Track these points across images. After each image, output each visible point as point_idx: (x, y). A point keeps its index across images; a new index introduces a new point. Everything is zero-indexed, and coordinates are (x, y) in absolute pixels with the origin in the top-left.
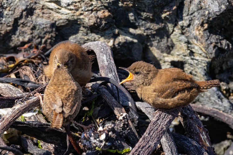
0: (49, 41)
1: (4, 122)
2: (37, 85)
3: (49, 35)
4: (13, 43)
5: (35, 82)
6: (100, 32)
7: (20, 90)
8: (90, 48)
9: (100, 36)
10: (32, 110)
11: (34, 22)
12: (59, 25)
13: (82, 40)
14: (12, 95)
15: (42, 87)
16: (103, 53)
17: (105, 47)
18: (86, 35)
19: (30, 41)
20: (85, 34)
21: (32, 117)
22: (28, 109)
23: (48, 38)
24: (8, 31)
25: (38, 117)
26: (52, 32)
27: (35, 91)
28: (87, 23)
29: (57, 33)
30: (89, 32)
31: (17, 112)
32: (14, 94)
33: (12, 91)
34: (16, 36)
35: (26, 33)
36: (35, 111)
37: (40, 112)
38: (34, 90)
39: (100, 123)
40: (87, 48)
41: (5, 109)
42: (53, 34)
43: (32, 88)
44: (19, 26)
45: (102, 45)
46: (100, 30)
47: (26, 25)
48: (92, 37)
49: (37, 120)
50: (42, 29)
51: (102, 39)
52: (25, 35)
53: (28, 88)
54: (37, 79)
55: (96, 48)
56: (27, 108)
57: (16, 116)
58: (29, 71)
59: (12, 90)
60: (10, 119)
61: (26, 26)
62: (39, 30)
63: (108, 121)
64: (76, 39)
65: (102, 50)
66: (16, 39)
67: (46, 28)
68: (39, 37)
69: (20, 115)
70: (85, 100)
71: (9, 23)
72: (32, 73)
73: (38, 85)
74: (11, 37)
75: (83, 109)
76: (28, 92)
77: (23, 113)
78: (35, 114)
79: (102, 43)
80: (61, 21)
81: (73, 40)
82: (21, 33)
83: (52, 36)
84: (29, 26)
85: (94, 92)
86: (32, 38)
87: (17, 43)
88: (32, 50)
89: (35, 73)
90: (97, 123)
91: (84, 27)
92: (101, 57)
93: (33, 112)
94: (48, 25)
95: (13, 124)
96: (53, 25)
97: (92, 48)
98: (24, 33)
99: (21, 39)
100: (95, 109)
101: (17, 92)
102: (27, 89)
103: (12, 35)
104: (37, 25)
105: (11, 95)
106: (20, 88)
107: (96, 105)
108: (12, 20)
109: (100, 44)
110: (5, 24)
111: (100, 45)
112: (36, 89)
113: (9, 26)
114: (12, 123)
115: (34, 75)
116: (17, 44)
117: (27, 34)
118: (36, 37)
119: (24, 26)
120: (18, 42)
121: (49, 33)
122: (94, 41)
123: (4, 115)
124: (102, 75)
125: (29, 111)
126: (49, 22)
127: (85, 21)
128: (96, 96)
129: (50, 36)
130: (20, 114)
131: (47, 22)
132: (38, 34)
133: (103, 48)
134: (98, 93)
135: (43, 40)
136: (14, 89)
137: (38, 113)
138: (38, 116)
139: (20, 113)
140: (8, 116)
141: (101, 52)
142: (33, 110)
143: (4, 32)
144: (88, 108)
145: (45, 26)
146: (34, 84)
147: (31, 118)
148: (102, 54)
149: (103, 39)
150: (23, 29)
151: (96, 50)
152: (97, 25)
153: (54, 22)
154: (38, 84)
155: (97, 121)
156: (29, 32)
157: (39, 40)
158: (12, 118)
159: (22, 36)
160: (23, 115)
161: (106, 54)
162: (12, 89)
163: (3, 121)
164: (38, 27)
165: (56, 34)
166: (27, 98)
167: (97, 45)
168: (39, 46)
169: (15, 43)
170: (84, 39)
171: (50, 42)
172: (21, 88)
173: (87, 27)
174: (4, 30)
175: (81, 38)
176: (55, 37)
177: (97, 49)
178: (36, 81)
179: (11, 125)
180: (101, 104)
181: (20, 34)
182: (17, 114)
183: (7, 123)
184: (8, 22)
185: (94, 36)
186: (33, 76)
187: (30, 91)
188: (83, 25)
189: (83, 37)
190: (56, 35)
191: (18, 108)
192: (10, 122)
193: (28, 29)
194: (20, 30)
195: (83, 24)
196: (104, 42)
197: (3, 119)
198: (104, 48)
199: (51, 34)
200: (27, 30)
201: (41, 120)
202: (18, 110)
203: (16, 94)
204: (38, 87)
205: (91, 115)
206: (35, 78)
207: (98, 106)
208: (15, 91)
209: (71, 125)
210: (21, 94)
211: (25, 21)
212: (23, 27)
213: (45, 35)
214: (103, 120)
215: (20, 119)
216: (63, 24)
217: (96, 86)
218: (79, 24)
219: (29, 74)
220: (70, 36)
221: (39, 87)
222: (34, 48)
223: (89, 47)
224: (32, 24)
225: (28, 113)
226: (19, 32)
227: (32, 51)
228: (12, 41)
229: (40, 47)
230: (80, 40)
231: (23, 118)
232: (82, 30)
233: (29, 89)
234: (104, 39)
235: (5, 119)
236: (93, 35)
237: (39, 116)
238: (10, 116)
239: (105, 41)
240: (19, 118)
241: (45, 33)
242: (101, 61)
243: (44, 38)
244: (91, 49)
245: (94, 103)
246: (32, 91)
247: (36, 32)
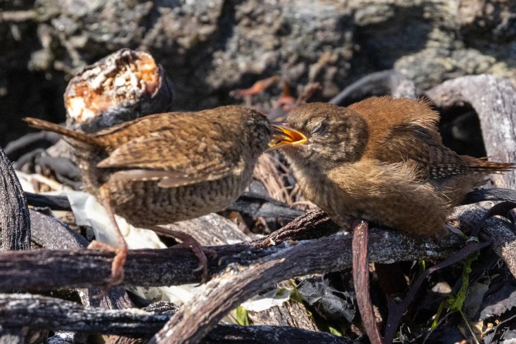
0: (332, 71)
1: (183, 327)
2: (289, 212)
3: (332, 54)
4: (217, 78)
5: (284, 201)
6: (493, 46)
7: (235, 227)
8: (460, 95)
9: (493, 60)
10: (271, 289)
11: (285, 10)
12: (365, 22)
13: (436, 70)
14: (209, 243)
15: (305, 219)
16: (499, 111)
17: (509, 93)
18: (450, 56)
19: (271, 70)
20: (447, 52)
21: (272, 314)
22: (261, 286)
23: (329, 64)
24: (203, 38)
25: (292, 314)
26: (341, 43)
27: (281, 230)
28: (453, 17)
29: (357, 47)
30: (458, 44)
31: (225, 295)
32: (215, 238)
33: (211, 230)
34: (227, 55)
35: (259, 45)
36: (280, 294)
37: (295, 298)
38: (280, 227)
39: (487, 334)
40: (451, 97)
41: (186, 286)
42: (345, 51)
43: (273, 219)
44: (237, 22)
45: (498, 88)
46: (495, 38)
47: (259, 19)
48: (469, 60)
49: (288, 323)
50: (309, 34)
51: (499, 69)
52: (257, 53)
53: (261, 218)
54: (290, 191)
55: (480, 97)
56: (256, 284)
57: (220, 310)
58: (265, 167)
59: (211, 225)
60: (203, 317)
61: (261, 23)
62: (299, 35)
63: (511, 329)
64: (417, 68)
65: (500, 102)
66: (228, 64)
67: (323, 29)
68: (300, 59)
69: (235, 305)
70: (440, 260)
71: (205, 14)
72: (276, 171)
73: (293, 211)
74: (210, 57)
75: (435, 289)
76: (261, 232)
77: (242, 300)
78: (280, 302)
79: (498, 81)
80: (372, 10)
81: (408, 68)
82: (244, 45)
83: (341, 57)
84: (270, 25)
85: (469, 234)
86: (278, 63)
87: (231, 76)
88: (276, 100)
89: (284, 172)
90: (478, 334)
91: (443, 29)
92: (495, 125)
93: (274, 298)
94: (331, 22)
95: (210, 332)
96: (345, 22)
97: (467, 96)
98: (254, 46)
99: (242, 64)
100: (473, 289)
101: (224, 231)
102: (257, 224)
103: (216, 50)
104: (294, 21)
105: (205, 242)
106: (236, 220)
107: (475, 278)
108: (216, 5)
109: (494, 85)
110: (192, 15)
111: (493, 88)
112: (286, 223)
113: (208, 23)
114: (206, 330)
115: (280, 180)
116: (229, 80)
117: (262, 49)
118: (292, 59)
119: (254, 23)
120: (232, 72)
121: (334, 45)
122: (475, 73)
123: (182, 304)
124: (496, 183)
125: (263, 293)
126: (331, 11)
127: (447, 12)
128: (477, 247)
129: (334, 58)
130: (234, 302)
131: (326, 11)
132: (298, 50)
133: (502, 98)
134: (482, 240)
135: (314, 70)
136: (216, 224)
137: (290, 301)
138: (291, 309)
139: (235, 298)
140: (194, 309)
141: (494, 110)
142: (276, 291)
143: (191, 43)
144: (451, 285)
145: (318, 24)
146: (281, 209)
147: (268, 315)
148: (498, 115)
149: (502, 68)
150: (251, 34)
151: (481, 102)
152: (487, 25)
153: (347, 11)
154: (293, 208)
155: (477, 329)
156: (269, 41)
157: (301, 68)
158: (207, 314)
159: (247, 54)
160: (242, 305)
161: (511, 117)
162: (210, 221)
163: (181, 324)
164: (296, 27)
165: (353, 49)
166: (256, 253)
167: (484, 86)
168: (300, 87)
169: (225, 76)
170: (442, 66)
171: (336, 76)
172: (238, 220)
173: (454, 31)
174: (189, 35)
175: (432, 65)
176: (349, 61)
177: (483, 99)
178: (288, 198)
179: (204, 335)
180: (491, 275)
181: (239, 47)
182: (225, 301)
183: (190, 331)
184: (204, 9)
185: (473, 59)
186: (277, 182)
187: (267, 230)
188: (440, 23)
189: (439, 60)
190: (355, 54)
191: (228, 283)
192: (200, 328)
193: (265, 33)
194: (241, 37)
195: (442, 19)
196: (507, 78)
197: (181, 317)
198: (506, 97)
199: (338, 50)
200: (263, 35)
201: (299, 323)
202: (226, 291)
203: (221, 239)
204: (291, 218)
205: (460, 309)
206: (284, 189)
207: (482, 281)
208: (219, 230)
209: (394, 341)
210: (238, 238)
211: (258, 8)
212: (249, 26)
213: (319, 53)
214: (495, 325)
215: (234, 318)
216: (377, 19)
217: (475, 216)
218: (429, 21)
219: (266, 177)
220: (398, 57)
221: (297, 216)
222: (283, 94)
223: (457, 93)
224: (278, 16)
225: (258, 299)
226: (238, 42)
227: (275, 103)
228: (214, 68)
229: (303, 91)
230: (429, 70)
231: (244, 316)
232: (437, 40)
233: (264, 222)
234: (505, 69)
235: (186, 317)
236: (472, 53)
237: (295, 309)
238: (202, 309)
239: (510, 74)
240: (229, 316)
241: (320, 48)
242: (494, 138)
243: (315, 61)
244: (462, 99)
245: (469, 270)
246: (273, 230)
247: (290, 44)
